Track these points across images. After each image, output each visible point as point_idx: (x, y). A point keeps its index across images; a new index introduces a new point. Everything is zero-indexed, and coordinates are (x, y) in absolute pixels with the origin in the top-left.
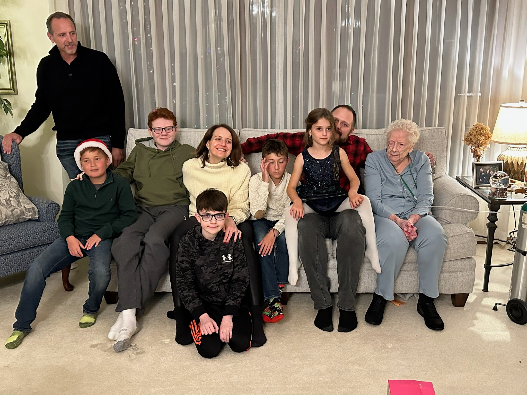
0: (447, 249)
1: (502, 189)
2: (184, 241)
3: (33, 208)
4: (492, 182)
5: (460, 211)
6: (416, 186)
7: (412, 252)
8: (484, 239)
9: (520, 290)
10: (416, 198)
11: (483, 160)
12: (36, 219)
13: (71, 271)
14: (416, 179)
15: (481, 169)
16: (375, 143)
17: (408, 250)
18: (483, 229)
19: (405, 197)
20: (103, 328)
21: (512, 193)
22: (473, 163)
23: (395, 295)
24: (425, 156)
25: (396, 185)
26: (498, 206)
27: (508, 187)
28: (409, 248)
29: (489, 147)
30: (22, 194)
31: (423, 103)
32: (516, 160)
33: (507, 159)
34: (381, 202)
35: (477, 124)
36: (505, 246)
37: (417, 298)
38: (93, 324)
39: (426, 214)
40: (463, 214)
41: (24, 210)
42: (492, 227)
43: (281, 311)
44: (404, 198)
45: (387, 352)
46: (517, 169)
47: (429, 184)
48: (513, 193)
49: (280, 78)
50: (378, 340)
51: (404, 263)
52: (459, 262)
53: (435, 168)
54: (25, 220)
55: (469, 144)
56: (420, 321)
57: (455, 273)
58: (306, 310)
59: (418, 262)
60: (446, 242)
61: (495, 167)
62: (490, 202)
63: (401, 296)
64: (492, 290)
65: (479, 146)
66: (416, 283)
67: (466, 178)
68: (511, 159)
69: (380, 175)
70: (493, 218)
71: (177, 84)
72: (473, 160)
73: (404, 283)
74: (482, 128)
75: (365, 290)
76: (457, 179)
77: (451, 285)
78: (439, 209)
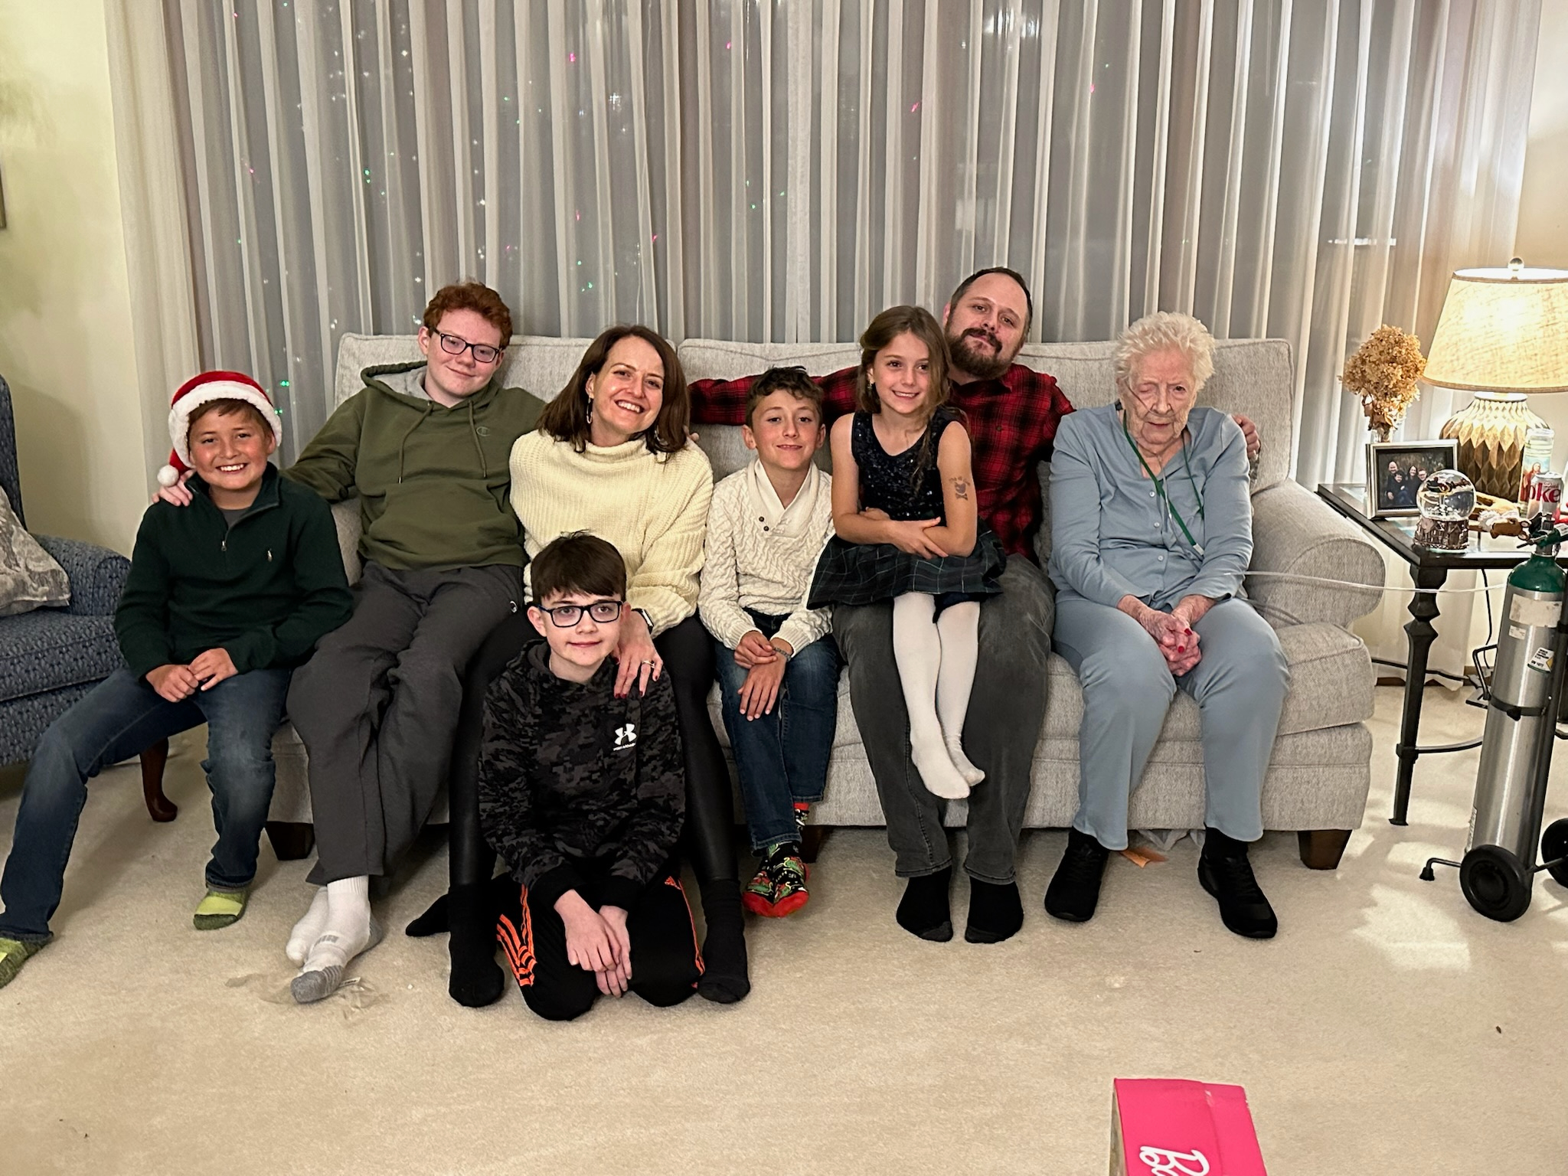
0: (1288, 697)
1: (1455, 523)
2: (496, 694)
3: (53, 571)
4: (1423, 502)
5: (1327, 587)
6: (1201, 511)
7: (1185, 706)
8: (1399, 673)
9: (1501, 820)
10: (1200, 551)
11: (1398, 438)
12: (63, 604)
13: (168, 762)
14: (1202, 493)
15: (1393, 464)
16: (1082, 384)
17: (1171, 704)
18: (1395, 642)
19: (1169, 546)
20: (267, 931)
21: (1482, 533)
22: (1368, 447)
23: (1133, 834)
24: (1230, 426)
25: (1142, 507)
26: (1441, 573)
27: (1470, 518)
28: (1176, 695)
29: (1418, 397)
30: (18, 531)
31: (1225, 266)
32: (1495, 438)
33: (1470, 433)
34: (1098, 559)
35: (1382, 331)
36: (1458, 690)
37: (1200, 842)
38: (236, 919)
39: (1228, 596)
40: (1338, 596)
41: (27, 579)
42: (1422, 636)
43: (800, 882)
44: (1164, 547)
45: (1108, 1001)
46: (1498, 464)
47: (1240, 506)
48: (1486, 536)
49: (799, 187)
50: (1083, 966)
51: (1160, 741)
52: (1324, 739)
53: (1258, 462)
54: (30, 609)
55: (1359, 389)
56: (1206, 910)
57: (1310, 770)
58: (873, 879)
59: (1203, 738)
60: (1287, 678)
61: (1434, 459)
62: (1418, 560)
63: (1151, 837)
64: (1417, 821)
65: (1386, 394)
66: (1195, 799)
67: (1346, 490)
68: (1482, 435)
69: (1097, 478)
70: (1424, 609)
71: (490, 203)
72: (1370, 438)
73: (1161, 798)
74: (1396, 342)
75: (1047, 818)
76: (1322, 492)
77: (1299, 805)
78: (1265, 581)
